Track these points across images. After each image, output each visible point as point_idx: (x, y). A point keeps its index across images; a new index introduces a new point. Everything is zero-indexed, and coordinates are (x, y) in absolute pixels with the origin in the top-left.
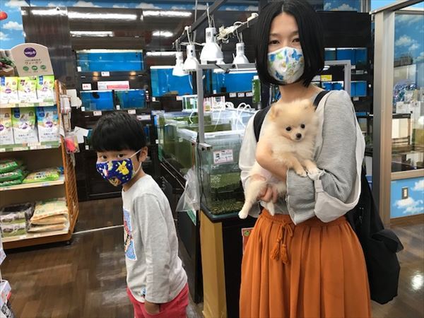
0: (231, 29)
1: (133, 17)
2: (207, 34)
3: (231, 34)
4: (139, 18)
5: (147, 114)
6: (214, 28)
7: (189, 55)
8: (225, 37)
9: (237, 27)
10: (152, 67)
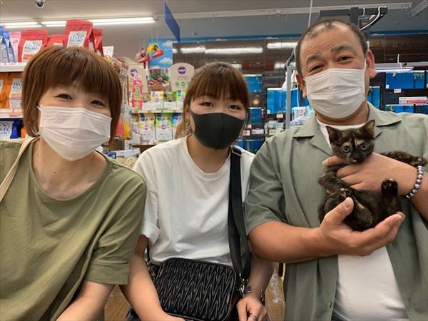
5: (261, 128)
10: (269, 89)
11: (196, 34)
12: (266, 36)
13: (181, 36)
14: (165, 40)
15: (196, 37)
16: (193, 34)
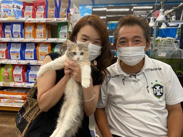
0: (171, 11)
1: (128, 10)
2: (160, 12)
9: (173, 9)
11: (100, 2)
12: (131, 4)
13: (95, 3)
14: (86, 5)
15: (100, 4)
16: (99, 2)
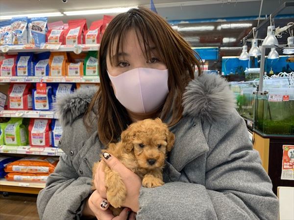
0: (285, 28)
1: (211, 28)
2: (268, 30)
3: (285, 31)
4: (216, 28)
6: (274, 26)
7: (253, 45)
8: (280, 34)
9: (290, 26)
10: (223, 57)
12: (217, 19)
